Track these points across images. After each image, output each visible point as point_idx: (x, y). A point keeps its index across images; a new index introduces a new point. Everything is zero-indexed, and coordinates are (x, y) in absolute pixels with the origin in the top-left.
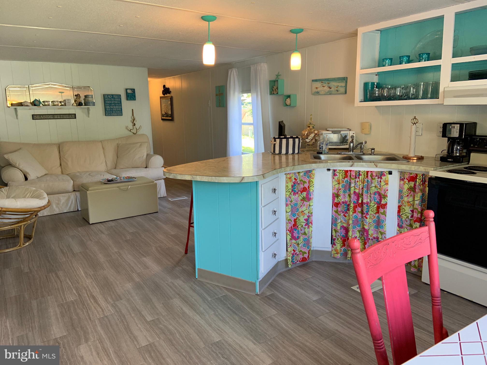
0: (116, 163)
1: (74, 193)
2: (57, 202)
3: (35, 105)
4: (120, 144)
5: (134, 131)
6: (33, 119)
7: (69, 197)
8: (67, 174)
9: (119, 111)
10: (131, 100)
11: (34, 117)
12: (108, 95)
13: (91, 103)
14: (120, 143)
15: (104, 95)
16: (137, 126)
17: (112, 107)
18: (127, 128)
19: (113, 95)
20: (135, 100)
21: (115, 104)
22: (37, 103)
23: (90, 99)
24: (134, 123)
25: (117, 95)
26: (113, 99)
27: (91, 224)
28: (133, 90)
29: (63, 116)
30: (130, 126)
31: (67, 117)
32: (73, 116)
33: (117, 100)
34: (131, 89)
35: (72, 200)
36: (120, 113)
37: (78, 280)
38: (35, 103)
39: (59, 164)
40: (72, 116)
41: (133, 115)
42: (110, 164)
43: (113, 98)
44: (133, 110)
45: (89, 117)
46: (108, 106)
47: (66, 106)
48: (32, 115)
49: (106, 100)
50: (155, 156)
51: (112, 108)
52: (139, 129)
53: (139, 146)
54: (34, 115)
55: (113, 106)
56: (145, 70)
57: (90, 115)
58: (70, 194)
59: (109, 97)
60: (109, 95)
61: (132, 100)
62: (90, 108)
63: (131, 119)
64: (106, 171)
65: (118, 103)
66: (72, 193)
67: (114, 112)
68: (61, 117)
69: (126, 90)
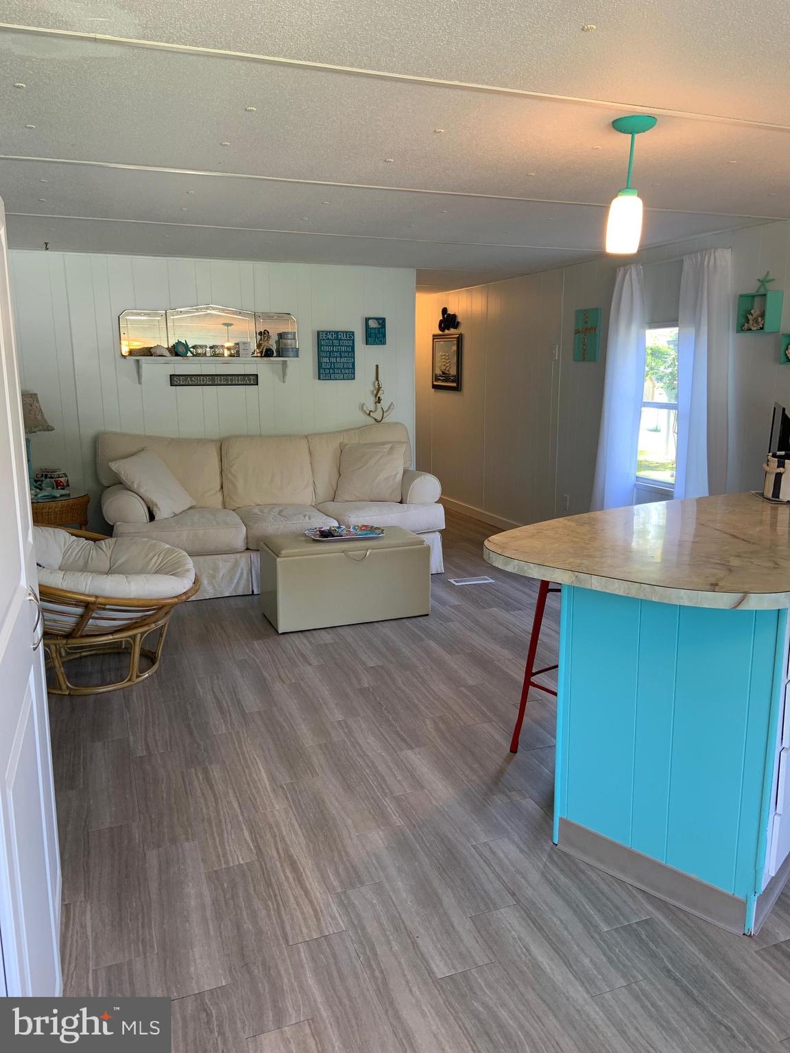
0: (335, 487)
1: (247, 554)
2: (211, 572)
3: (177, 355)
4: (346, 445)
5: (378, 415)
6: (171, 385)
7: (236, 564)
8: (234, 508)
9: (348, 368)
10: (374, 343)
11: (175, 380)
12: (327, 333)
13: (290, 350)
14: (346, 441)
15: (318, 333)
16: (385, 404)
17: (333, 360)
18: (362, 407)
19: (337, 333)
20: (384, 343)
21: (341, 352)
22: (181, 350)
23: (289, 341)
24: (379, 398)
25: (346, 332)
26: (336, 342)
27: (282, 634)
28: (382, 322)
29: (232, 380)
30: (370, 404)
31: (240, 382)
32: (252, 380)
33: (346, 343)
34: (377, 319)
35: (242, 569)
36: (348, 372)
37: (255, 800)
38: (178, 350)
39: (219, 487)
40: (250, 380)
41: (377, 379)
42: (323, 491)
43: (337, 339)
44: (377, 366)
45: (284, 382)
46: (326, 357)
47: (239, 356)
48: (171, 375)
49: (322, 343)
50: (422, 477)
51: (334, 363)
52: (387, 411)
53: (387, 450)
54: (173, 375)
55: (336, 357)
56: (411, 275)
57: (288, 378)
58: (238, 556)
59: (330, 337)
60: (330, 332)
61: (377, 344)
62: (288, 362)
63: (372, 388)
64: (313, 504)
65: (347, 352)
66: (243, 554)
67: (336, 371)
68: (227, 380)
69: (367, 320)
